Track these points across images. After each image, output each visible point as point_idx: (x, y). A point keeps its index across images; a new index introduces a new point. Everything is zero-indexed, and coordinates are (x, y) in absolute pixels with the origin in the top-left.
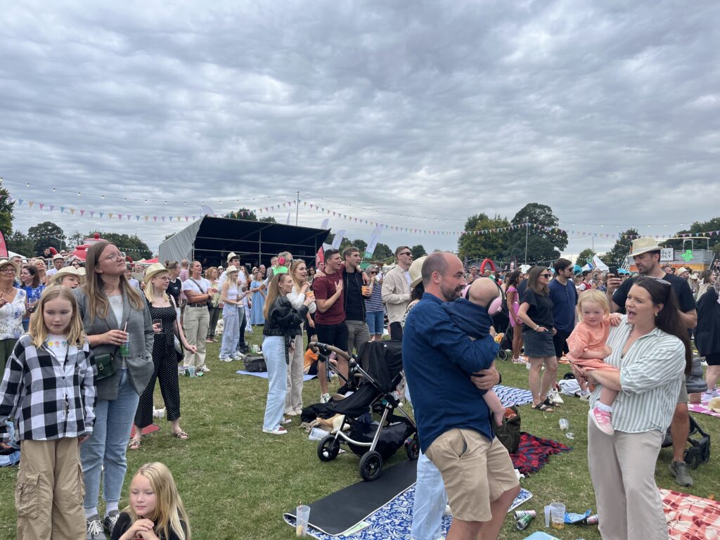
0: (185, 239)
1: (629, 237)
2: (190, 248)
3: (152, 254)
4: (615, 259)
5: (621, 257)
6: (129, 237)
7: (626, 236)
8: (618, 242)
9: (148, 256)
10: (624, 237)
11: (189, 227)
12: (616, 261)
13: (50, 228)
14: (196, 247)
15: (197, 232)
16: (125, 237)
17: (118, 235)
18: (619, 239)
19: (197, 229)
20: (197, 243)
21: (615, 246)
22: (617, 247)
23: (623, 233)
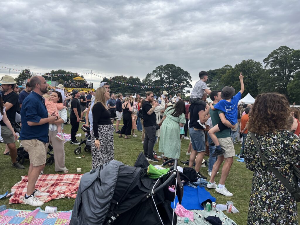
1: (26, 72)
4: (19, 81)
5: (22, 80)
7: (25, 72)
8: (21, 74)
10: (24, 72)
12: (20, 82)
18: (21, 73)
21: (20, 75)
22: (20, 76)
23: (23, 70)
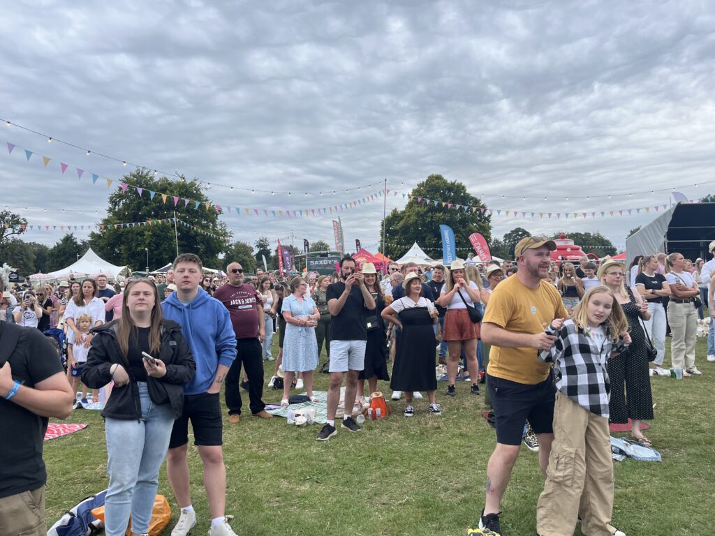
0: (655, 231)
2: (663, 240)
3: (615, 250)
6: (592, 235)
9: (612, 252)
11: (659, 218)
13: (520, 233)
14: (668, 239)
15: (668, 223)
16: (587, 235)
17: (580, 234)
19: (669, 219)
20: (670, 235)
